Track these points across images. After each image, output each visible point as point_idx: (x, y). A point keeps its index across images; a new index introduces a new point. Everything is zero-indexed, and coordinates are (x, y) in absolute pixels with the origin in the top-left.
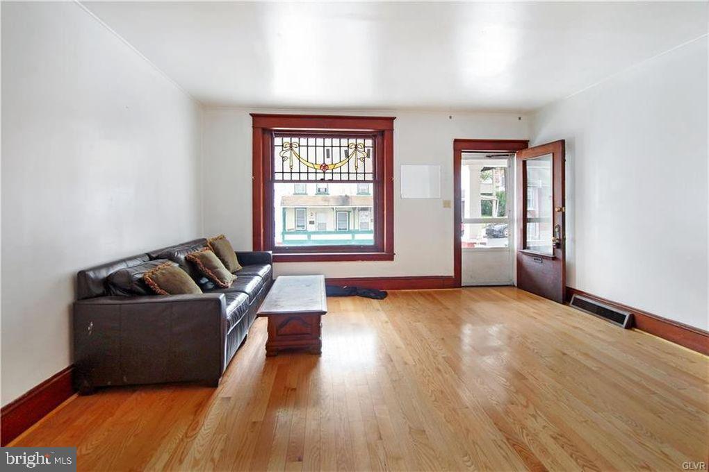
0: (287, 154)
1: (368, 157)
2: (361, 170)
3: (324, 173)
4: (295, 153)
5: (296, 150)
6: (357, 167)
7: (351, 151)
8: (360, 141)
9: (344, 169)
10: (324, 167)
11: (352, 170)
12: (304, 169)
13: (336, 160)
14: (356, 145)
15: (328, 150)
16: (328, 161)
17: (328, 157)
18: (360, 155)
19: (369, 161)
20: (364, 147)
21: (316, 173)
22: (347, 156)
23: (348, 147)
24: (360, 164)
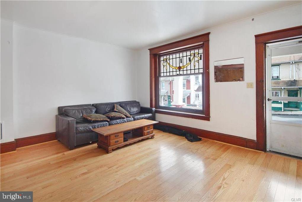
0: (165, 64)
1: (201, 59)
2: (197, 67)
3: (180, 71)
4: (168, 63)
5: (168, 61)
6: (195, 66)
7: (192, 57)
8: (196, 51)
9: (189, 68)
10: (180, 68)
11: (193, 68)
12: (171, 70)
13: (185, 64)
14: (194, 54)
15: (181, 59)
16: (181, 65)
17: (181, 63)
18: (196, 59)
19: (201, 62)
20: (199, 54)
21: (176, 71)
22: (190, 60)
23: (190, 55)
24: (197, 64)
